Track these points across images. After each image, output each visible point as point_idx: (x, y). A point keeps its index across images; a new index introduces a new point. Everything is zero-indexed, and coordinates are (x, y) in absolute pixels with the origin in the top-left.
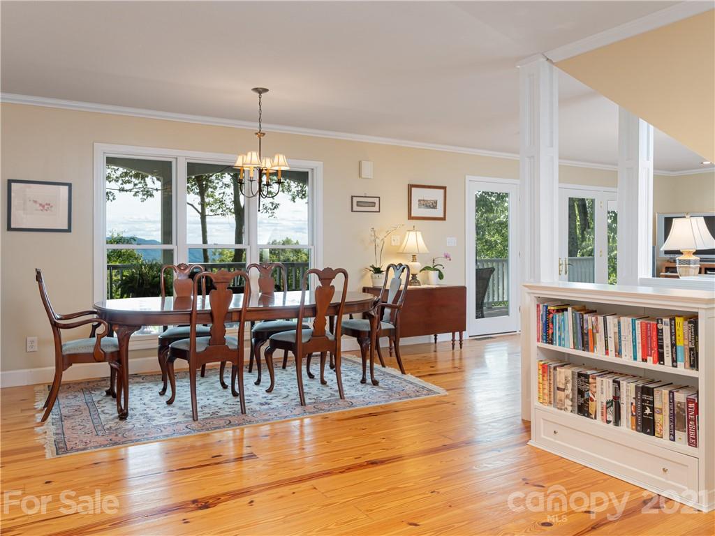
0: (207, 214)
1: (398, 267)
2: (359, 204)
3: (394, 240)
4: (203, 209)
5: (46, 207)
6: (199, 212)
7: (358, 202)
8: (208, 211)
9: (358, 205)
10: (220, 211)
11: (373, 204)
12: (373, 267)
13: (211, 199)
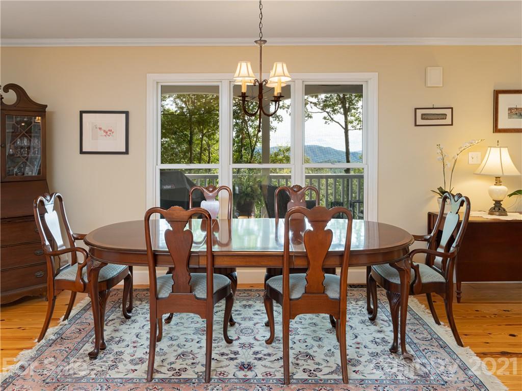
0: (349, 129)
1: (456, 198)
2: (424, 117)
3: (472, 157)
4: (346, 125)
5: (109, 133)
6: (343, 128)
7: (422, 115)
8: (350, 126)
9: (422, 119)
10: (358, 127)
11: (444, 116)
12: (440, 189)
13: (353, 118)
